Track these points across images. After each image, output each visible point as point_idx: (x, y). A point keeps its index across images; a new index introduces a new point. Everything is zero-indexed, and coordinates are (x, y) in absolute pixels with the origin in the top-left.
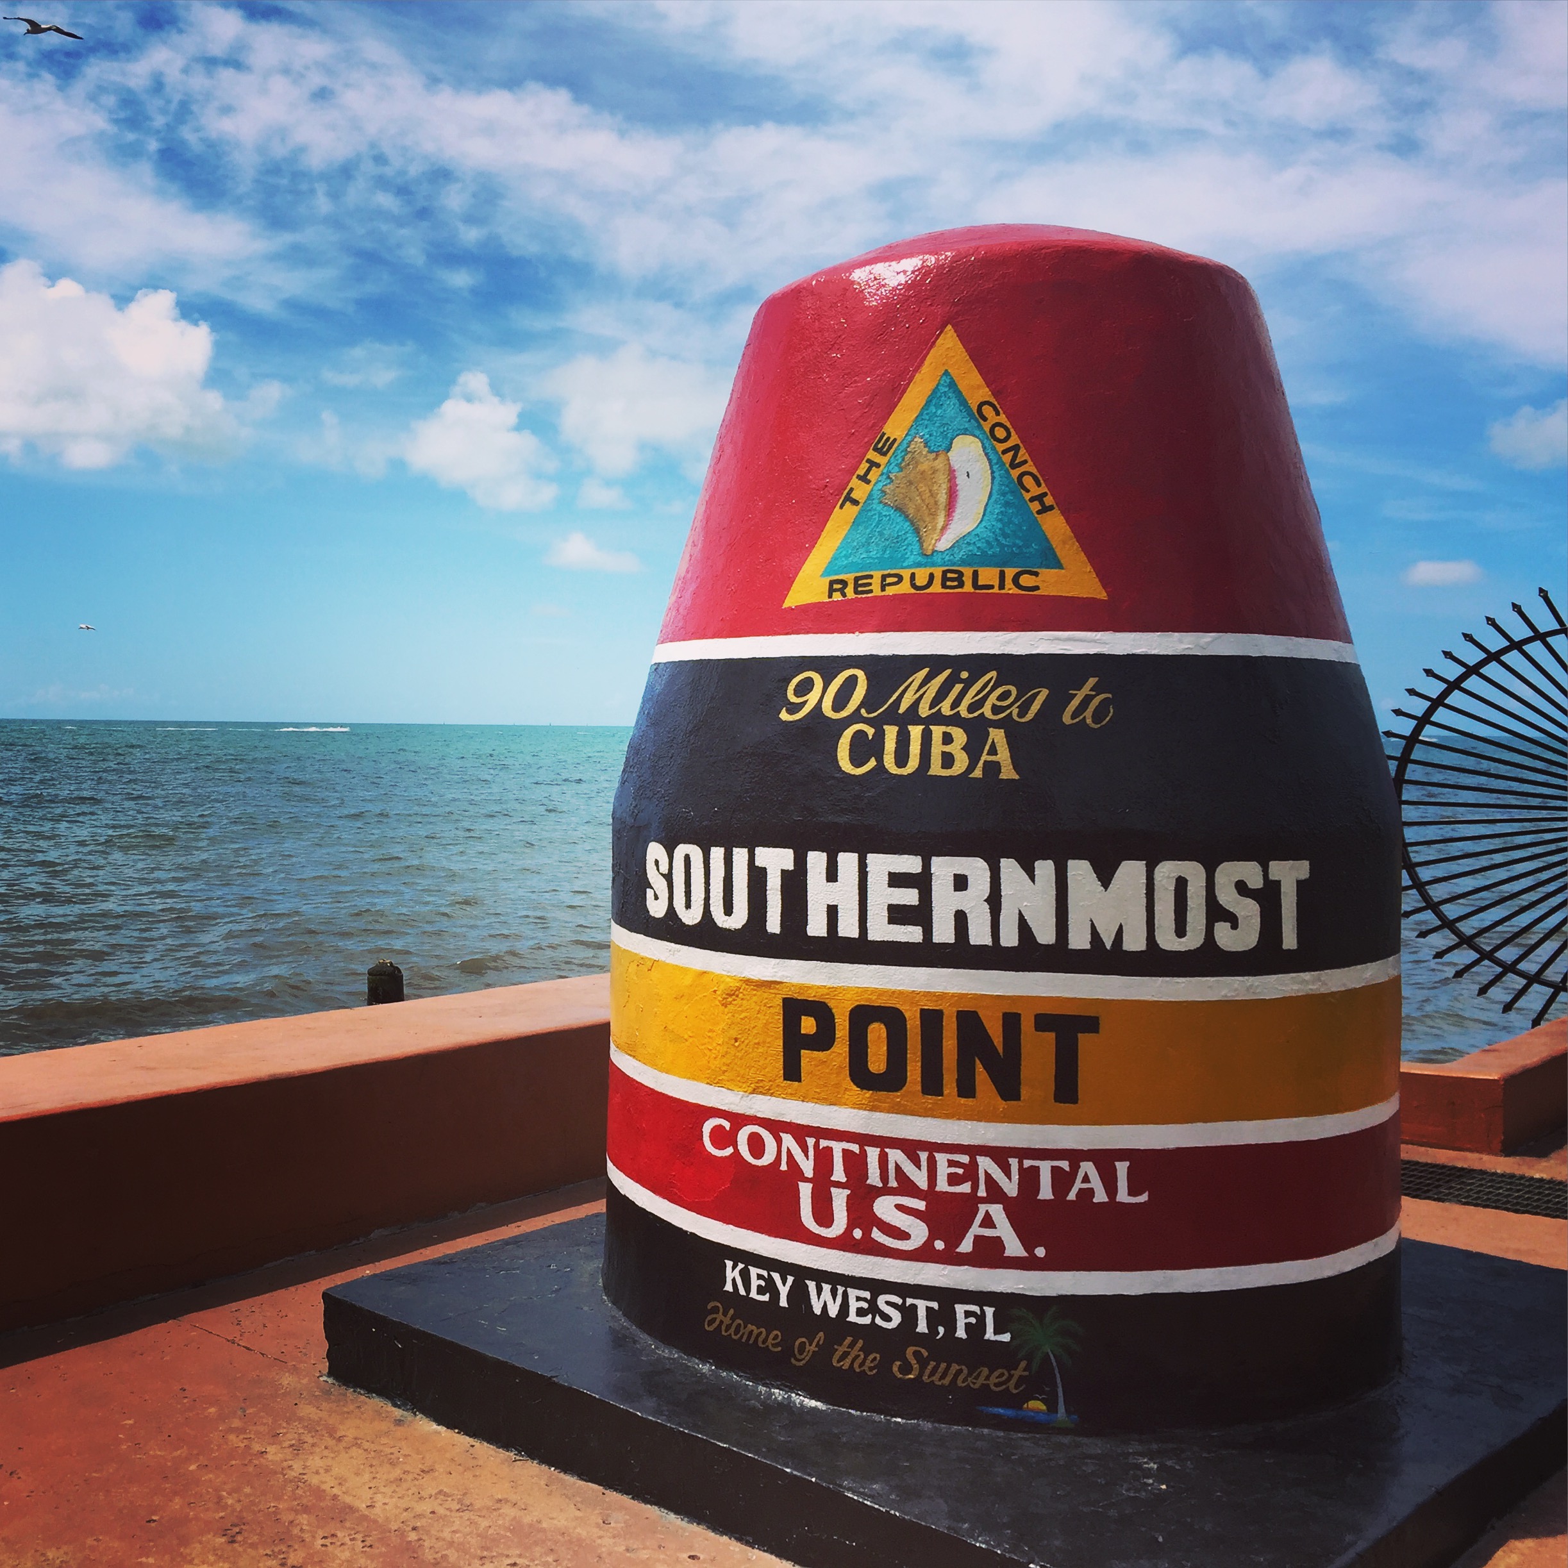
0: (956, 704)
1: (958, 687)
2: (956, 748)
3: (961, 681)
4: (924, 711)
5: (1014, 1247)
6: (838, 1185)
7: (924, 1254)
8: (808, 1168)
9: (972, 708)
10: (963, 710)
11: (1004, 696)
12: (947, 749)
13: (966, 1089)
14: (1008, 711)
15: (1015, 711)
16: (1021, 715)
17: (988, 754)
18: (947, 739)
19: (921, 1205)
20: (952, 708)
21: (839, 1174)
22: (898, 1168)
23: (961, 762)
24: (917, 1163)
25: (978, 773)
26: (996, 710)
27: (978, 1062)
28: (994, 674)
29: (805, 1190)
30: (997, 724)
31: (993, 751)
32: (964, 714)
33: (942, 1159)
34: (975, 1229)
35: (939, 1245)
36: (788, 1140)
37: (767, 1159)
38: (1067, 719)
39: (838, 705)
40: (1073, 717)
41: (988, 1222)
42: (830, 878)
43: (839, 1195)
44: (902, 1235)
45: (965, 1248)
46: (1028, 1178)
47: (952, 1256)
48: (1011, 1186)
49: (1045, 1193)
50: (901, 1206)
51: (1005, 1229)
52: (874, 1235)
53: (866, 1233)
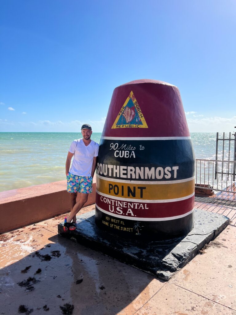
5: (132, 215)
6: (113, 205)
7: (122, 215)
8: (110, 203)
13: (129, 195)
18: (127, 153)
19: (122, 208)
21: (113, 204)
22: (119, 204)
23: (129, 155)
24: (121, 204)
25: (131, 157)
27: (130, 193)
29: (110, 206)
31: (133, 154)
33: (124, 203)
34: (128, 212)
35: (124, 214)
36: (108, 199)
37: (106, 202)
39: (115, 148)
41: (129, 211)
42: (116, 169)
43: (113, 207)
44: (120, 212)
45: (127, 214)
46: (134, 206)
47: (125, 215)
48: (132, 207)
49: (136, 208)
50: (119, 209)
51: (131, 212)
52: (117, 212)
53: (116, 212)
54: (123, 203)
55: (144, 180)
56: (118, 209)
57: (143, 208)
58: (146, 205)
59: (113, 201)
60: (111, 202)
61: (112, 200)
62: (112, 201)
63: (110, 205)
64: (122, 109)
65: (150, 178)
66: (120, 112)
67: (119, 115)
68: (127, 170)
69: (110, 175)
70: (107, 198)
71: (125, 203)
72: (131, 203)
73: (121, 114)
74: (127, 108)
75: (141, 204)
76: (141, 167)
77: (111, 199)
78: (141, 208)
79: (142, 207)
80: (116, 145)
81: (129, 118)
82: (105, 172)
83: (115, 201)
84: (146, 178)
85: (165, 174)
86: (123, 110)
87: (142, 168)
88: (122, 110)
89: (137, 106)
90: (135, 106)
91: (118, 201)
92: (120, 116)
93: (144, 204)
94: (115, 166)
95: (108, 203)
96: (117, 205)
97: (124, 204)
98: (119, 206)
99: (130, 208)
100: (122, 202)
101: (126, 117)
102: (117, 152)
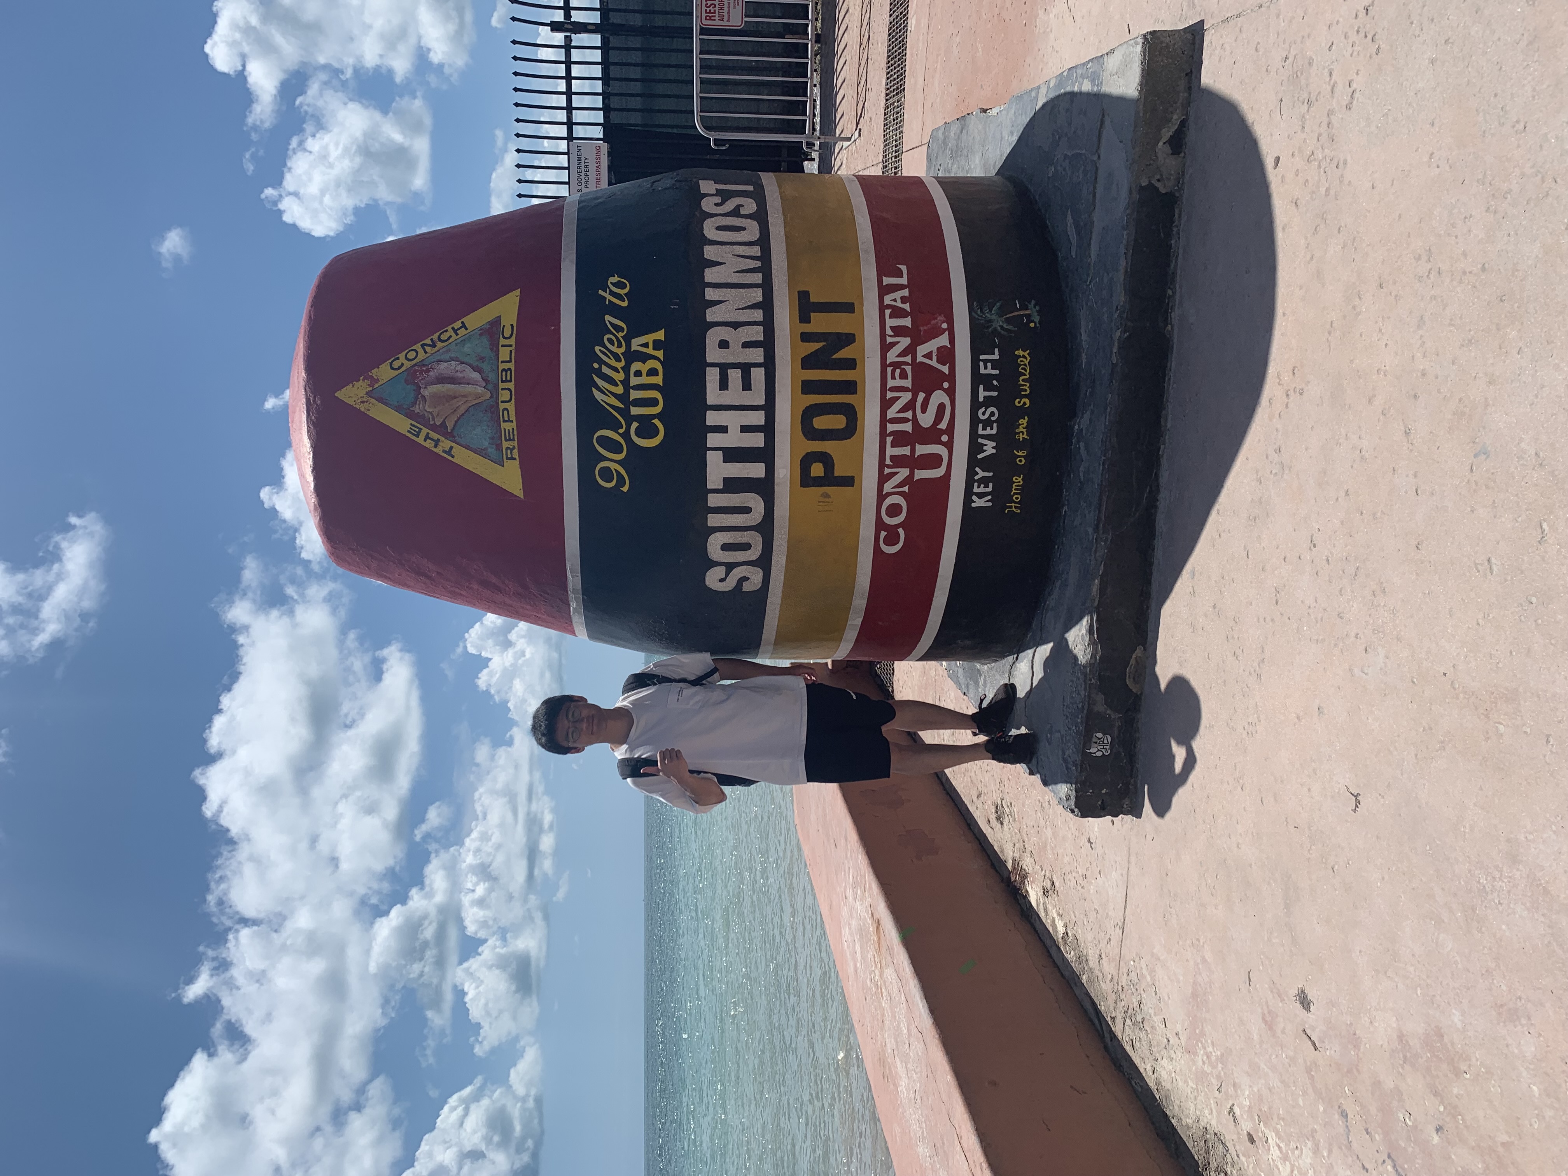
0: (616, 370)
1: (605, 370)
2: (644, 367)
3: (600, 367)
4: (620, 390)
5: (943, 340)
6: (913, 451)
7: (951, 393)
8: (905, 472)
9: (619, 360)
10: (619, 365)
11: (611, 341)
12: (644, 373)
13: (850, 364)
14: (621, 339)
15: (620, 335)
16: (622, 330)
17: (648, 347)
18: (638, 374)
19: (921, 396)
20: (619, 372)
21: (907, 451)
22: (900, 411)
23: (651, 364)
24: (896, 399)
25: (660, 354)
26: (620, 346)
27: (834, 357)
28: (597, 349)
29: (919, 474)
30: (629, 346)
31: (646, 345)
32: (623, 363)
33: (891, 383)
34: (934, 363)
35: (946, 385)
37: (902, 502)
38: (625, 304)
39: (615, 447)
40: (624, 301)
41: (929, 356)
42: (723, 429)
43: (922, 450)
44: (941, 408)
45: (945, 369)
46: (899, 331)
47: (951, 377)
48: (905, 342)
49: (907, 322)
50: (924, 411)
51: (932, 346)
52: (943, 425)
53: (942, 432)
54: (893, 389)
55: (767, 286)
56: (926, 420)
57: (906, 292)
58: (887, 281)
59: (890, 451)
60: (898, 461)
61: (888, 462)
62: (892, 457)
63: (912, 473)
64: (420, 440)
65: (758, 264)
66: (439, 450)
67: (449, 452)
68: (724, 368)
69: (757, 470)
70: (881, 497)
71: (893, 378)
72: (885, 348)
73: (446, 444)
74: (417, 409)
75: (888, 300)
76: (707, 297)
77: (882, 464)
78: (904, 300)
79: (902, 298)
80: (606, 443)
81: (469, 388)
82: (747, 510)
83: (889, 440)
84: (758, 278)
85: (735, 213)
86: (425, 431)
87: (710, 294)
88: (427, 437)
89: (412, 355)
90: (407, 364)
91: (884, 421)
92: (457, 450)
93: (884, 290)
94: (713, 440)
95: (906, 489)
96: (908, 427)
97: (898, 382)
98: (909, 415)
99: (910, 350)
100: (889, 395)
101: (462, 410)
102: (638, 434)
